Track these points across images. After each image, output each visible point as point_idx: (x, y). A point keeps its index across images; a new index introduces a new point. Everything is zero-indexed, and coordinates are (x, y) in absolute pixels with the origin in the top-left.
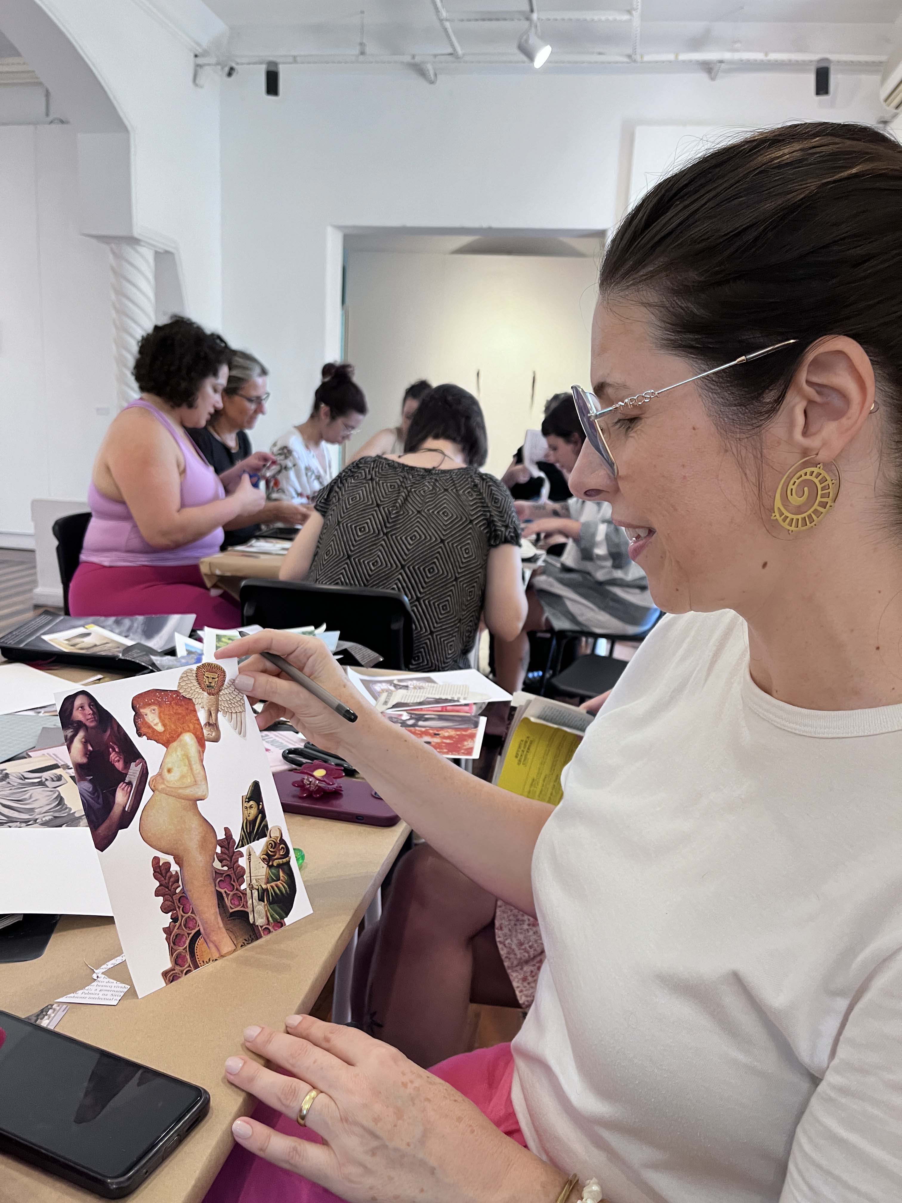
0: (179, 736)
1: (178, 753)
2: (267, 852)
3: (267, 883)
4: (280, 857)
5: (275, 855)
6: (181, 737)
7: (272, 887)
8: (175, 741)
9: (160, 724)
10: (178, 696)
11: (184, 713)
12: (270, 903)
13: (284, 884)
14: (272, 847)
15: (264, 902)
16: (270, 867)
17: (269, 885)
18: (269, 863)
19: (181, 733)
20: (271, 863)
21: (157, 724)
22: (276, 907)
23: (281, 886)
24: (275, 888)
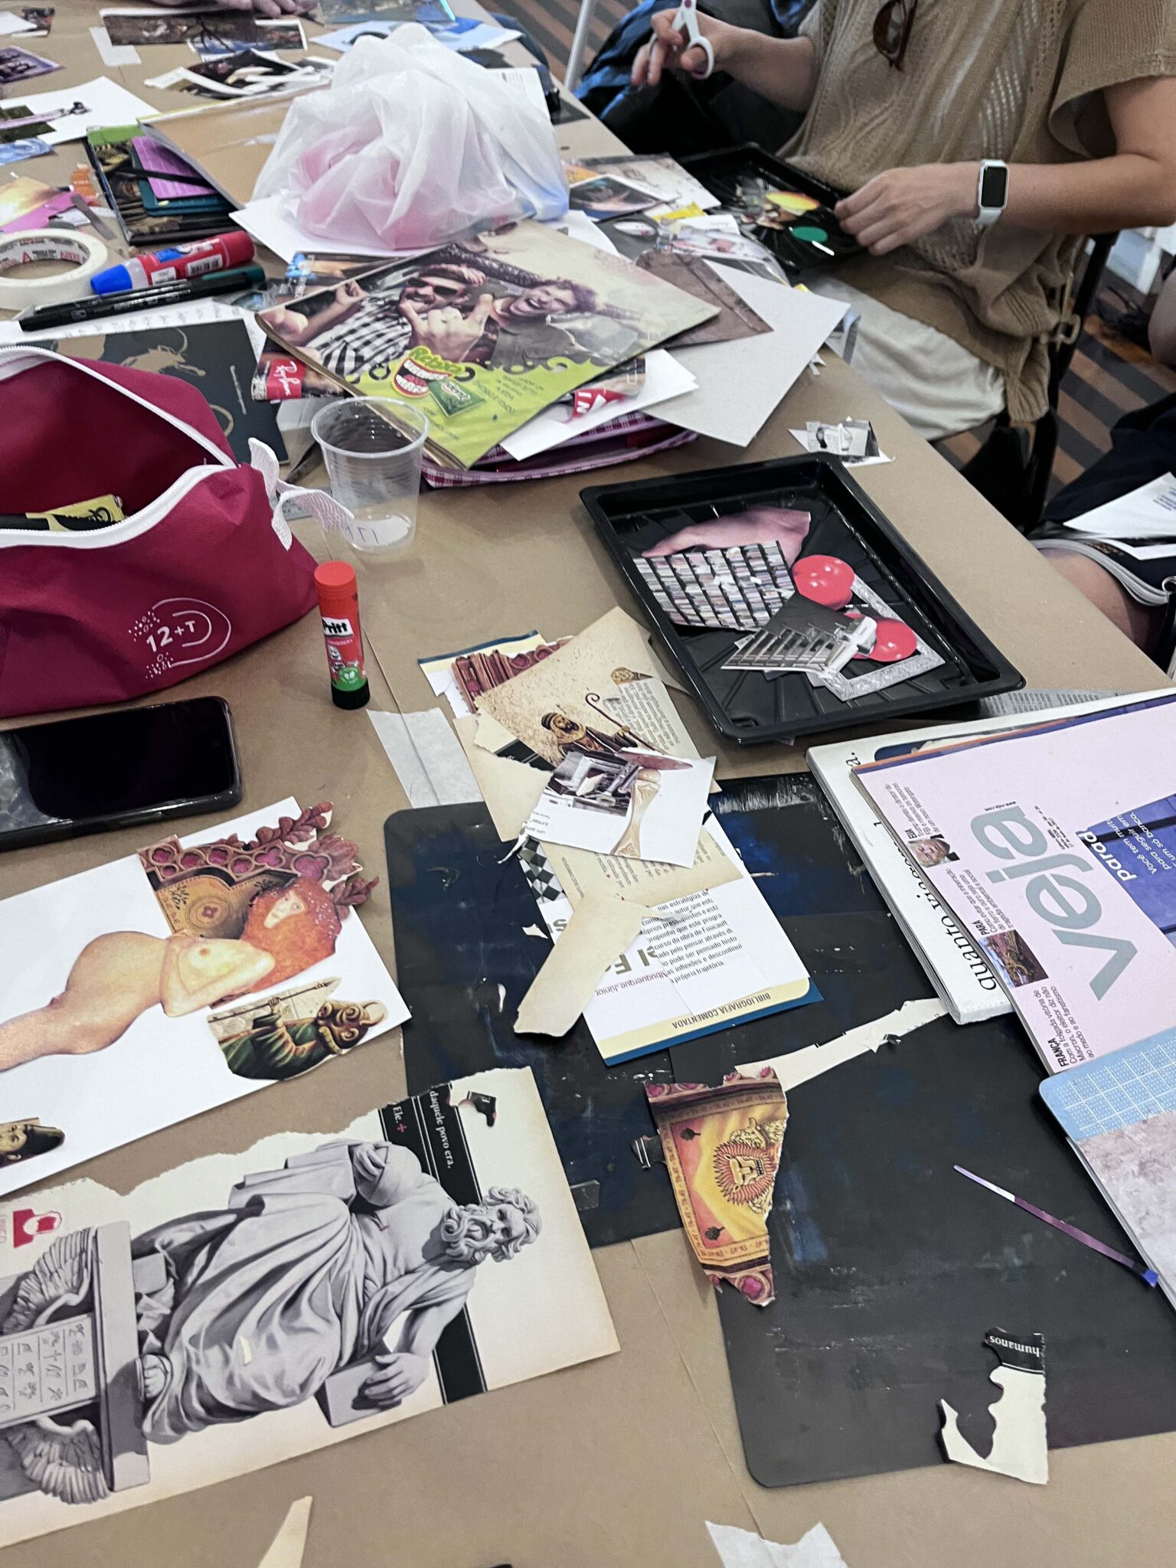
0: (265, 950)
1: (236, 957)
2: (338, 1011)
3: (288, 1027)
4: (337, 1033)
5: (336, 1025)
6: (264, 954)
7: (281, 1037)
8: (255, 946)
9: (276, 921)
10: (333, 931)
11: (307, 947)
12: (253, 1039)
13: (292, 1054)
14: (348, 1015)
15: (254, 1028)
16: (315, 1024)
17: (282, 1030)
18: (321, 1018)
19: (271, 952)
20: (321, 1022)
21: (275, 916)
22: (249, 1048)
23: (287, 1050)
24: (280, 1043)
